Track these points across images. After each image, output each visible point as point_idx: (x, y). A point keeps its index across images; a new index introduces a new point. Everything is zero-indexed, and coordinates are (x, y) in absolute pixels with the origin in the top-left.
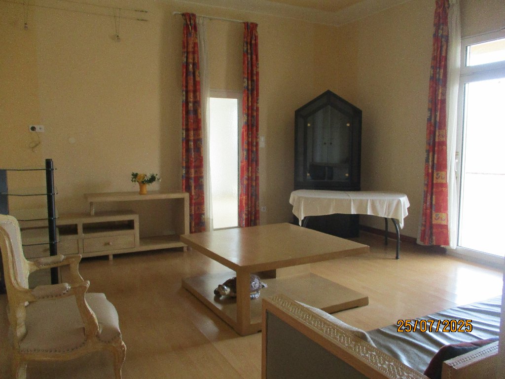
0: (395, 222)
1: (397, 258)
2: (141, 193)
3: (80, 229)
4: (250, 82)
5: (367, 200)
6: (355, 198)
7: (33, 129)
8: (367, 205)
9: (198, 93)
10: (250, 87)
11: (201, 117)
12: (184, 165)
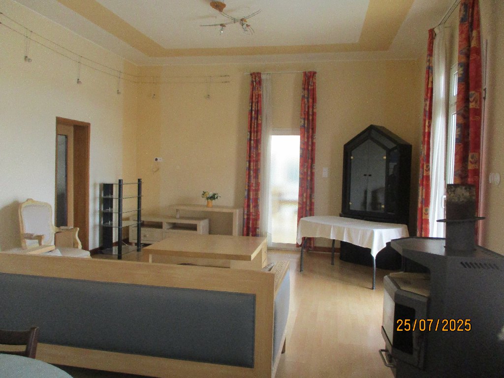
0: (368, 251)
1: (373, 289)
2: (207, 206)
3: (165, 226)
4: (306, 122)
5: (344, 228)
6: (335, 225)
7: (156, 159)
8: (343, 233)
9: (259, 133)
10: (306, 126)
11: (261, 151)
12: (247, 189)
